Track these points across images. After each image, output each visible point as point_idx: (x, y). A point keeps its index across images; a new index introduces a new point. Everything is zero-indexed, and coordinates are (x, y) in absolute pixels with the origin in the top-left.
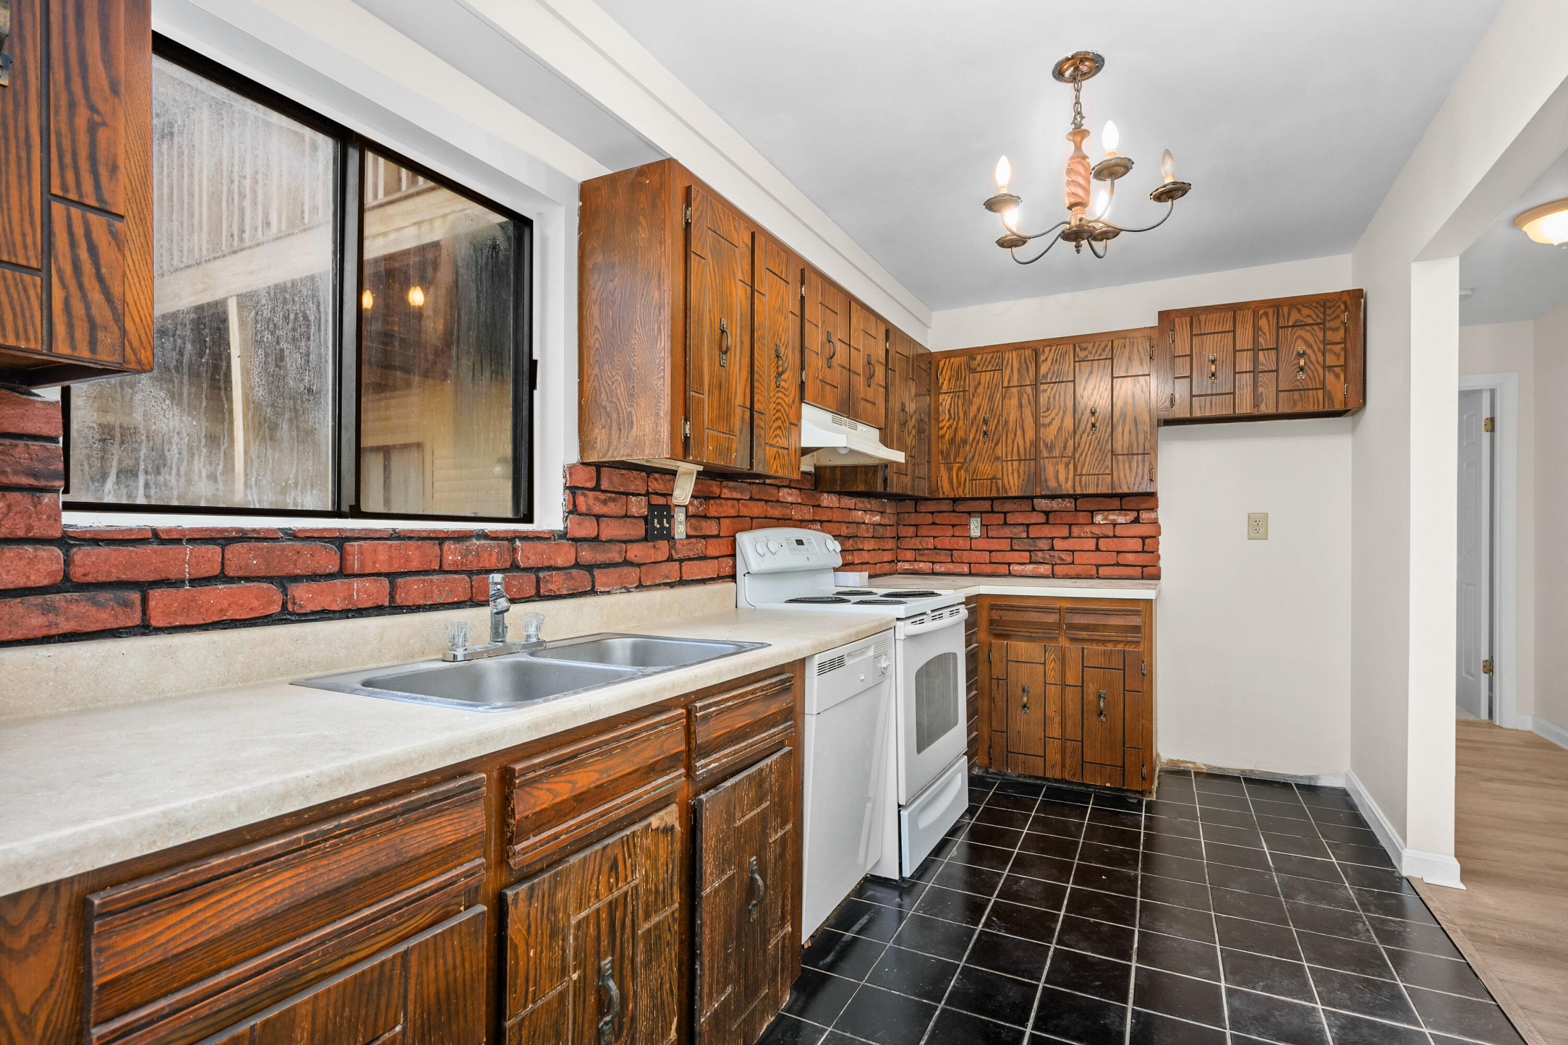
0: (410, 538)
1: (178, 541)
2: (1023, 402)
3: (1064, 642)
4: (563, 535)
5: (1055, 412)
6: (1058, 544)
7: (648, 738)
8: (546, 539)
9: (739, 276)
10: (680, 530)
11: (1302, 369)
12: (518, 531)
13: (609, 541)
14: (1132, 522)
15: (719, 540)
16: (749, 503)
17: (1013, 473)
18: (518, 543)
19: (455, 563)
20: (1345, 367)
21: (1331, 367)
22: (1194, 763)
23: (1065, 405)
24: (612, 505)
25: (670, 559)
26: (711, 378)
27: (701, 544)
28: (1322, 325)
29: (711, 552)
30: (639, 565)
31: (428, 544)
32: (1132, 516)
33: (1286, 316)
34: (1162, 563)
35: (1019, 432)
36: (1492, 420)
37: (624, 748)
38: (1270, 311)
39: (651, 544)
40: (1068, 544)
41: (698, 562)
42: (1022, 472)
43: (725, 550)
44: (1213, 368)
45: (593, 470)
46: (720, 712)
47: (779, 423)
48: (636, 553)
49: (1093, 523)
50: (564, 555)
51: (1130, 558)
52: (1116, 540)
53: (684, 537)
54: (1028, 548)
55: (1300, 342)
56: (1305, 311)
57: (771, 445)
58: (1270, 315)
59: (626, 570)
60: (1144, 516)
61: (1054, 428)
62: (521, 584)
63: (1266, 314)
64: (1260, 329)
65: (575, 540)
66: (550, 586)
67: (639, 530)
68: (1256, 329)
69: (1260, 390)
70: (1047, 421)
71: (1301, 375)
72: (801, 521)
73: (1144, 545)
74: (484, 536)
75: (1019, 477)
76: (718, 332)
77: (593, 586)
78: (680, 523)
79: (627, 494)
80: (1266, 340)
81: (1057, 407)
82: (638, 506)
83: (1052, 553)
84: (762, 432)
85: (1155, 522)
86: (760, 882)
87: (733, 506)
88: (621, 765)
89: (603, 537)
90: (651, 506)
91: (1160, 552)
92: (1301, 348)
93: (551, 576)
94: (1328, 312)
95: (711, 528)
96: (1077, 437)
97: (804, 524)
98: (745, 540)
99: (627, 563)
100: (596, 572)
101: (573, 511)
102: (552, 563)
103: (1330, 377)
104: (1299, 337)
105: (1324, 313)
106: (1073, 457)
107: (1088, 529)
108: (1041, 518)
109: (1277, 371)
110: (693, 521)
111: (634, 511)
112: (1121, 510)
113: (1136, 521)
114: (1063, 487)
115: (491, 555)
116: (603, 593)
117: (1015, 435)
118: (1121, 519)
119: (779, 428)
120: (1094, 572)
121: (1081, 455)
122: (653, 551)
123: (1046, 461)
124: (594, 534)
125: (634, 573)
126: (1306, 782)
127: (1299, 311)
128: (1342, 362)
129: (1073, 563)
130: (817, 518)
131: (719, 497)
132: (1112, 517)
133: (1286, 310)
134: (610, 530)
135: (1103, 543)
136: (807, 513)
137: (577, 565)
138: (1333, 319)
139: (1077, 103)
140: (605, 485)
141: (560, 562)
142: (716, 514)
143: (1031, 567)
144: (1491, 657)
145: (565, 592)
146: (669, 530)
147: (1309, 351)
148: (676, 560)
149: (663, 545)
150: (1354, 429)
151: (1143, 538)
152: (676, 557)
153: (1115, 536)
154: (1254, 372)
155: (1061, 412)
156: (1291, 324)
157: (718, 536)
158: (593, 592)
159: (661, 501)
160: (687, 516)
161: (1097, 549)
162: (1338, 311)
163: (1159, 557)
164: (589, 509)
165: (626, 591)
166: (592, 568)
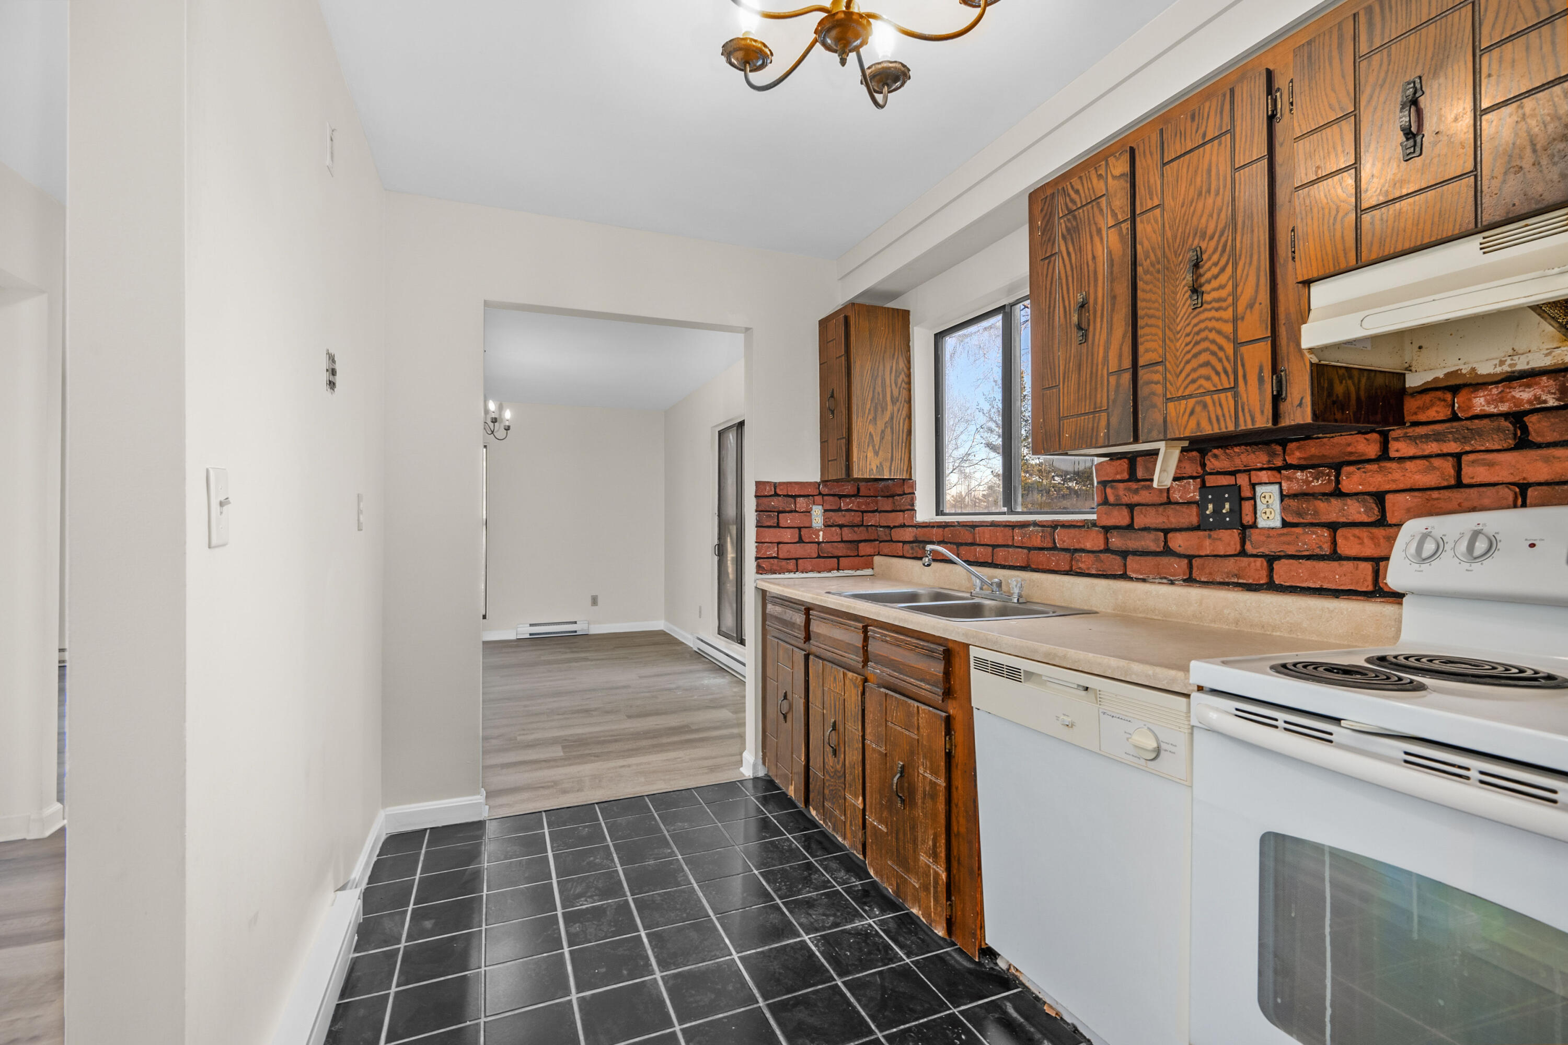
0: (999, 526)
1: (933, 527)
4: (1096, 524)
7: (847, 630)
8: (1079, 527)
10: (1267, 515)
12: (1058, 521)
13: (1146, 529)
19: (1019, 541)
25: (1247, 556)
30: (1188, 557)
31: (1007, 529)
37: (840, 628)
46: (882, 641)
48: (1183, 542)
50: (1094, 541)
53: (1276, 524)
59: (1167, 560)
62: (1058, 560)
65: (1106, 528)
66: (1080, 565)
74: (1035, 524)
77: (1126, 572)
78: (1270, 508)
89: (1138, 526)
90: (1208, 488)
93: (1081, 556)
99: (1168, 553)
100: (1130, 559)
101: (1103, 502)
102: (1083, 547)
110: (1293, 503)
115: (1037, 537)
116: (1137, 580)
124: (1127, 522)
125: (1180, 564)
134: (1146, 518)
137: (1107, 550)
141: (1088, 546)
145: (1094, 572)
146: (1237, 515)
148: (1260, 553)
152: (1258, 549)
158: (1125, 577)
159: (1225, 481)
160: (1283, 497)
164: (1120, 499)
165: (1172, 583)
166: (1124, 554)
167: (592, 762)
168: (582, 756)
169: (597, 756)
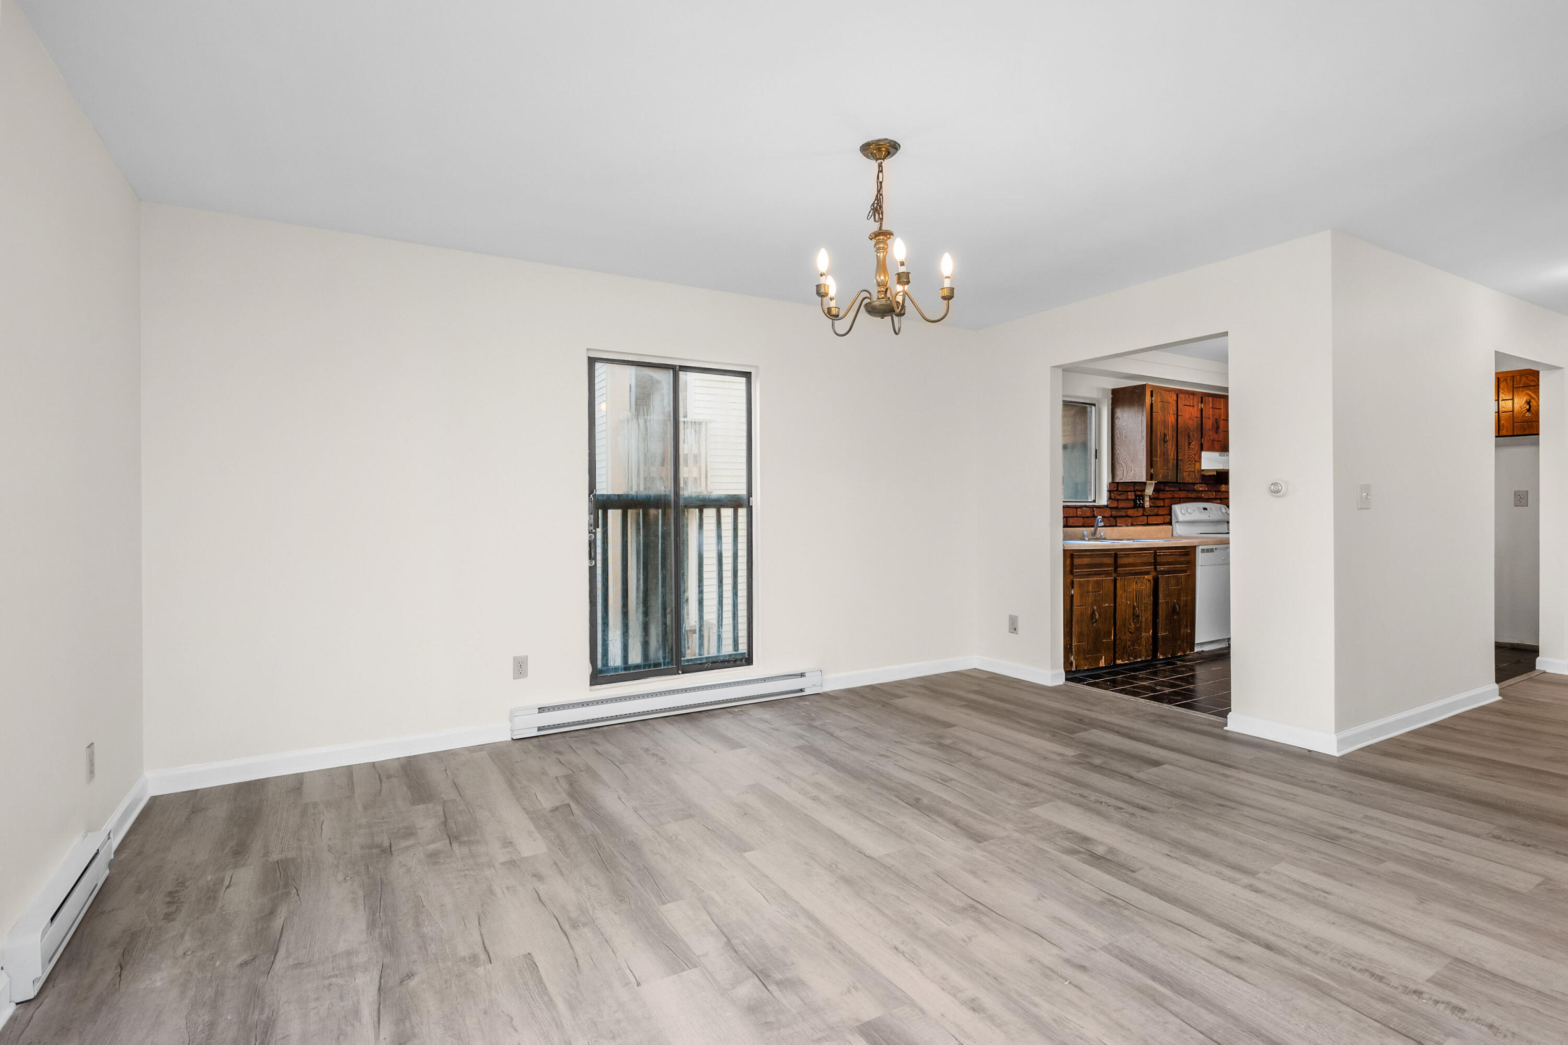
0: (1070, 507)
4: (1107, 506)
7: (1144, 556)
8: (1102, 507)
9: (1171, 412)
10: (1147, 504)
11: (1528, 410)
13: (1122, 508)
15: (1164, 508)
16: (1179, 492)
18: (1095, 509)
19: (1080, 515)
24: (1122, 496)
25: (1143, 515)
26: (1160, 451)
27: (1156, 510)
29: (1160, 513)
30: (1131, 517)
33: (1518, 380)
37: (1139, 556)
39: (1136, 509)
41: (1154, 517)
43: (1167, 512)
45: (1116, 484)
46: (1164, 555)
47: (1190, 462)
48: (1131, 513)
50: (1107, 513)
53: (1149, 506)
57: (1185, 472)
59: (1127, 518)
64: (1502, 389)
65: (1111, 508)
67: (1132, 504)
68: (1500, 389)
69: (1502, 422)
71: (1528, 414)
72: (1207, 499)
74: (1086, 506)
76: (1163, 435)
77: (1116, 523)
78: (1147, 501)
79: (1127, 492)
80: (1505, 395)
82: (1131, 496)
84: (1182, 467)
86: (1178, 607)
87: (1170, 494)
88: (1138, 560)
89: (1119, 507)
90: (1136, 496)
95: (1161, 503)
97: (1210, 500)
98: (1177, 508)
99: (1127, 516)
100: (1117, 519)
101: (1110, 498)
102: (1104, 515)
109: (1512, 412)
110: (1153, 500)
111: (1130, 497)
115: (1089, 512)
116: (1119, 526)
119: (1190, 464)
122: (1136, 512)
124: (1116, 506)
125: (1130, 520)
127: (1527, 378)
130: (1218, 497)
131: (1164, 490)
133: (1518, 378)
134: (1122, 505)
136: (1213, 495)
137: (1111, 516)
140: (1120, 489)
141: (1106, 515)
142: (1162, 497)
145: (1108, 525)
146: (1143, 504)
147: (1532, 400)
148: (1145, 516)
149: (1141, 510)
152: (1145, 514)
156: (1521, 385)
157: (1164, 506)
158: (1116, 526)
159: (1140, 493)
160: (1150, 499)
164: (1115, 497)
165: (1128, 526)
166: (1115, 517)
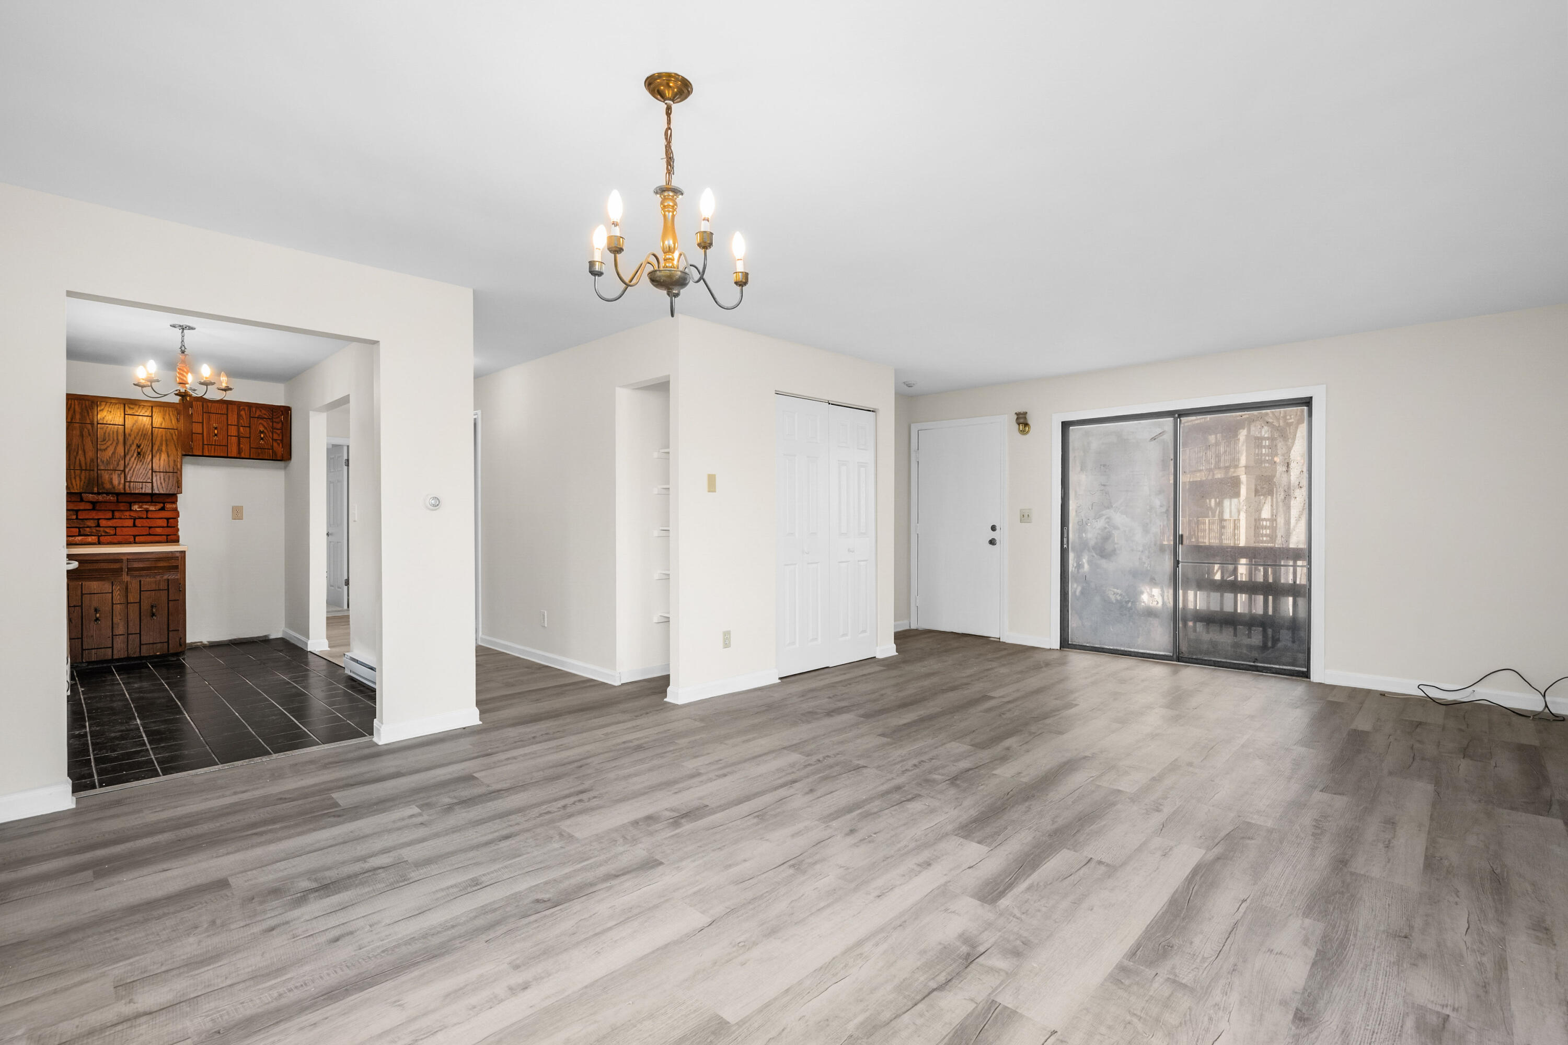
2: (84, 433)
3: (126, 578)
5: (110, 443)
6: (103, 523)
11: (262, 439)
14: (160, 510)
17: (75, 478)
20: (282, 441)
21: (276, 440)
22: (201, 642)
23: (117, 439)
28: (271, 419)
32: (159, 506)
33: (254, 412)
34: (180, 533)
35: (80, 452)
36: (348, 460)
38: (246, 408)
40: (110, 523)
42: (83, 478)
44: (216, 431)
49: (131, 510)
51: (159, 530)
52: (148, 520)
54: (78, 526)
55: (261, 425)
56: (263, 412)
58: (246, 410)
60: (168, 506)
61: (110, 452)
63: (244, 409)
64: (241, 416)
68: (239, 416)
69: (241, 446)
70: (103, 447)
71: (262, 442)
73: (168, 522)
75: (81, 481)
80: (244, 421)
81: (112, 439)
83: (98, 529)
85: (176, 510)
91: (179, 527)
92: (262, 429)
94: (274, 414)
96: (127, 458)
103: (275, 444)
104: (260, 424)
105: (272, 414)
106: (124, 471)
107: (127, 513)
108: (89, 506)
109: (250, 438)
112: (152, 502)
113: (163, 509)
114: (116, 488)
117: (77, 453)
118: (152, 508)
120: (132, 539)
121: (130, 470)
123: (103, 472)
126: (264, 639)
127: (261, 411)
128: (280, 438)
129: (115, 535)
132: (145, 507)
133: (254, 409)
135: (138, 522)
138: (277, 418)
139: (183, 341)
143: (80, 538)
144: (348, 577)
147: (265, 431)
150: (285, 468)
151: (168, 519)
153: (147, 518)
154: (239, 437)
155: (115, 443)
156: (256, 416)
161: (134, 525)
162: (279, 415)
163: (178, 530)
167: (288, 791)
168: (306, 796)
169: (281, 799)
